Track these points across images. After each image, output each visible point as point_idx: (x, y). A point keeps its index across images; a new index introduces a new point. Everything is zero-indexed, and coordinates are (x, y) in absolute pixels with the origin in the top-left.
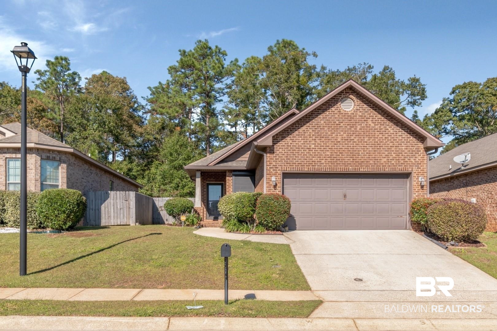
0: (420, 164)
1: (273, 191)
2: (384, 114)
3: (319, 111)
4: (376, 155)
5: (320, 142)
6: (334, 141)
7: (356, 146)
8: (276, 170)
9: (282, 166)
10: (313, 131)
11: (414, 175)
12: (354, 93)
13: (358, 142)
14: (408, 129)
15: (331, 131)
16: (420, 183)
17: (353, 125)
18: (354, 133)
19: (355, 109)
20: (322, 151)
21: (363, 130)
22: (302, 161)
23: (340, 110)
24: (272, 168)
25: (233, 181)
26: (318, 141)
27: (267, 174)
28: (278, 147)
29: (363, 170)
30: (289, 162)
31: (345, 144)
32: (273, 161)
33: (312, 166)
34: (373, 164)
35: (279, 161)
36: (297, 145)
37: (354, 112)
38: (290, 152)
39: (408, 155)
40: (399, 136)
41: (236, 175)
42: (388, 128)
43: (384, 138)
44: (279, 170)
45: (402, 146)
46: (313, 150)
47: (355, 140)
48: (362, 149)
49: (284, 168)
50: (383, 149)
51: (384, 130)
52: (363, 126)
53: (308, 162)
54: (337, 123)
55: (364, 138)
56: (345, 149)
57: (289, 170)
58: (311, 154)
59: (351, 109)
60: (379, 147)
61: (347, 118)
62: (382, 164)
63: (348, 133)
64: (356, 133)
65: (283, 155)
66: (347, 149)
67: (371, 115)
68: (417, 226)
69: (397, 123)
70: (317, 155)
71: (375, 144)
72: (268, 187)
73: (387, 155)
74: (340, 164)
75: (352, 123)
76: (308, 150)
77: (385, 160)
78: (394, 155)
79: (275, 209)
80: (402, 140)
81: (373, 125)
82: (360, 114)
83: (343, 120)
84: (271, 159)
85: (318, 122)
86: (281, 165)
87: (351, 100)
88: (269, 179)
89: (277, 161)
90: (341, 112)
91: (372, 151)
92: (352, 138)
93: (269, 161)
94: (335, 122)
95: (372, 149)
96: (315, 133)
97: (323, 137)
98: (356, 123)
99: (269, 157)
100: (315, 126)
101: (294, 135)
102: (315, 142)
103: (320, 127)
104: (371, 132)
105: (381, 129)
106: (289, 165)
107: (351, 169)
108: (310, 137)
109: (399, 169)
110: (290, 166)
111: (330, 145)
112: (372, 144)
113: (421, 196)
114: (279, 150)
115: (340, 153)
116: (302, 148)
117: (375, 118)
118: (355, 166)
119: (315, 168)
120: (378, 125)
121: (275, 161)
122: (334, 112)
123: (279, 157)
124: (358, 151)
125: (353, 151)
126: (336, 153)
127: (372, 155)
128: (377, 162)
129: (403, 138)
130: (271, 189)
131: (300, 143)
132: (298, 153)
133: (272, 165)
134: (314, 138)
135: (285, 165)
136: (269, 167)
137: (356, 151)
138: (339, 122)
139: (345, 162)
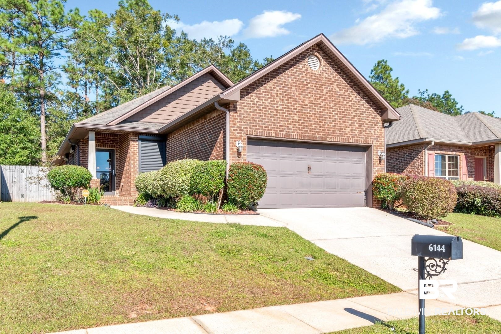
0: (379, 137)
1: (237, 160)
2: (348, 79)
3: (286, 67)
4: (341, 124)
5: (288, 103)
6: (302, 103)
7: (323, 112)
8: (241, 133)
9: (248, 128)
10: (280, 89)
11: (374, 148)
12: (321, 51)
13: (325, 107)
14: (369, 98)
15: (299, 91)
16: (379, 157)
17: (319, 87)
18: (320, 97)
19: (321, 69)
20: (290, 114)
21: (329, 95)
22: (270, 125)
23: (307, 68)
24: (236, 130)
25: (139, 147)
26: (286, 102)
27: (230, 138)
28: (243, 105)
29: (329, 140)
30: (255, 124)
31: (313, 108)
32: (237, 122)
33: (280, 131)
34: (338, 133)
35: (244, 123)
36: (264, 104)
37: (321, 72)
38: (257, 113)
39: (368, 127)
40: (361, 105)
41: (143, 140)
42: (352, 95)
43: (348, 106)
44: (244, 133)
45: (364, 117)
46: (281, 112)
47: (322, 105)
48: (328, 115)
49: (250, 131)
50: (347, 117)
51: (348, 97)
52: (329, 89)
53: (276, 125)
54: (305, 83)
55: (330, 103)
56: (312, 114)
57: (256, 134)
58: (279, 116)
59: (317, 68)
60: (344, 115)
61: (314, 79)
62: (347, 134)
63: (315, 96)
64: (322, 97)
65: (249, 114)
66: (315, 114)
67: (336, 78)
68: (377, 203)
69: (359, 91)
70: (285, 119)
71: (340, 112)
72: (231, 154)
73: (351, 125)
74: (307, 131)
75: (318, 85)
76: (275, 111)
77: (349, 130)
78: (357, 126)
79: (255, 182)
80: (363, 109)
81: (338, 90)
82: (326, 76)
83: (311, 81)
84: (235, 119)
85: (286, 79)
86: (246, 128)
87: (316, 58)
88: (233, 143)
89: (241, 122)
90: (308, 70)
91: (337, 119)
92: (319, 102)
93: (233, 121)
94: (303, 82)
95: (338, 116)
96: (282, 92)
97: (290, 98)
98: (322, 85)
99: (233, 116)
100: (283, 84)
101: (260, 91)
102: (283, 102)
103: (287, 85)
104: (336, 98)
105: (346, 95)
106: (255, 127)
107: (318, 138)
108: (277, 96)
109: (361, 141)
110: (257, 129)
111: (298, 108)
112: (337, 111)
113: (380, 171)
114: (243, 109)
115: (308, 118)
116: (269, 109)
117: (340, 83)
118: (323, 135)
119: (283, 134)
120: (342, 90)
121: (239, 122)
122: (301, 69)
123: (244, 117)
124: (325, 118)
125: (320, 117)
126: (304, 118)
127: (337, 124)
128: (342, 132)
129: (364, 107)
130: (235, 157)
131: (266, 102)
132: (265, 114)
133: (236, 126)
134: (281, 98)
135: (250, 128)
136: (232, 129)
137: (322, 117)
138: (306, 82)
139: (312, 129)
